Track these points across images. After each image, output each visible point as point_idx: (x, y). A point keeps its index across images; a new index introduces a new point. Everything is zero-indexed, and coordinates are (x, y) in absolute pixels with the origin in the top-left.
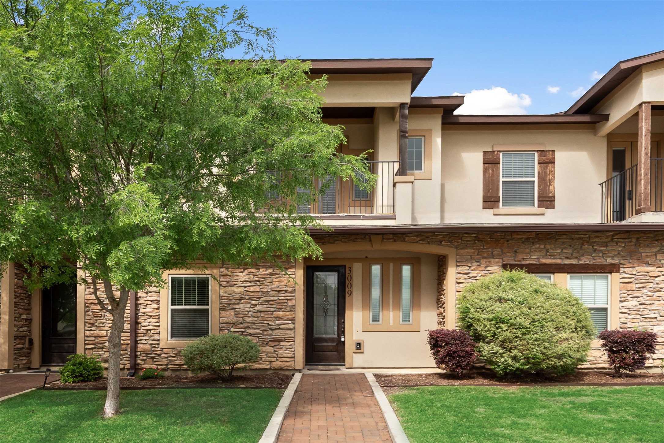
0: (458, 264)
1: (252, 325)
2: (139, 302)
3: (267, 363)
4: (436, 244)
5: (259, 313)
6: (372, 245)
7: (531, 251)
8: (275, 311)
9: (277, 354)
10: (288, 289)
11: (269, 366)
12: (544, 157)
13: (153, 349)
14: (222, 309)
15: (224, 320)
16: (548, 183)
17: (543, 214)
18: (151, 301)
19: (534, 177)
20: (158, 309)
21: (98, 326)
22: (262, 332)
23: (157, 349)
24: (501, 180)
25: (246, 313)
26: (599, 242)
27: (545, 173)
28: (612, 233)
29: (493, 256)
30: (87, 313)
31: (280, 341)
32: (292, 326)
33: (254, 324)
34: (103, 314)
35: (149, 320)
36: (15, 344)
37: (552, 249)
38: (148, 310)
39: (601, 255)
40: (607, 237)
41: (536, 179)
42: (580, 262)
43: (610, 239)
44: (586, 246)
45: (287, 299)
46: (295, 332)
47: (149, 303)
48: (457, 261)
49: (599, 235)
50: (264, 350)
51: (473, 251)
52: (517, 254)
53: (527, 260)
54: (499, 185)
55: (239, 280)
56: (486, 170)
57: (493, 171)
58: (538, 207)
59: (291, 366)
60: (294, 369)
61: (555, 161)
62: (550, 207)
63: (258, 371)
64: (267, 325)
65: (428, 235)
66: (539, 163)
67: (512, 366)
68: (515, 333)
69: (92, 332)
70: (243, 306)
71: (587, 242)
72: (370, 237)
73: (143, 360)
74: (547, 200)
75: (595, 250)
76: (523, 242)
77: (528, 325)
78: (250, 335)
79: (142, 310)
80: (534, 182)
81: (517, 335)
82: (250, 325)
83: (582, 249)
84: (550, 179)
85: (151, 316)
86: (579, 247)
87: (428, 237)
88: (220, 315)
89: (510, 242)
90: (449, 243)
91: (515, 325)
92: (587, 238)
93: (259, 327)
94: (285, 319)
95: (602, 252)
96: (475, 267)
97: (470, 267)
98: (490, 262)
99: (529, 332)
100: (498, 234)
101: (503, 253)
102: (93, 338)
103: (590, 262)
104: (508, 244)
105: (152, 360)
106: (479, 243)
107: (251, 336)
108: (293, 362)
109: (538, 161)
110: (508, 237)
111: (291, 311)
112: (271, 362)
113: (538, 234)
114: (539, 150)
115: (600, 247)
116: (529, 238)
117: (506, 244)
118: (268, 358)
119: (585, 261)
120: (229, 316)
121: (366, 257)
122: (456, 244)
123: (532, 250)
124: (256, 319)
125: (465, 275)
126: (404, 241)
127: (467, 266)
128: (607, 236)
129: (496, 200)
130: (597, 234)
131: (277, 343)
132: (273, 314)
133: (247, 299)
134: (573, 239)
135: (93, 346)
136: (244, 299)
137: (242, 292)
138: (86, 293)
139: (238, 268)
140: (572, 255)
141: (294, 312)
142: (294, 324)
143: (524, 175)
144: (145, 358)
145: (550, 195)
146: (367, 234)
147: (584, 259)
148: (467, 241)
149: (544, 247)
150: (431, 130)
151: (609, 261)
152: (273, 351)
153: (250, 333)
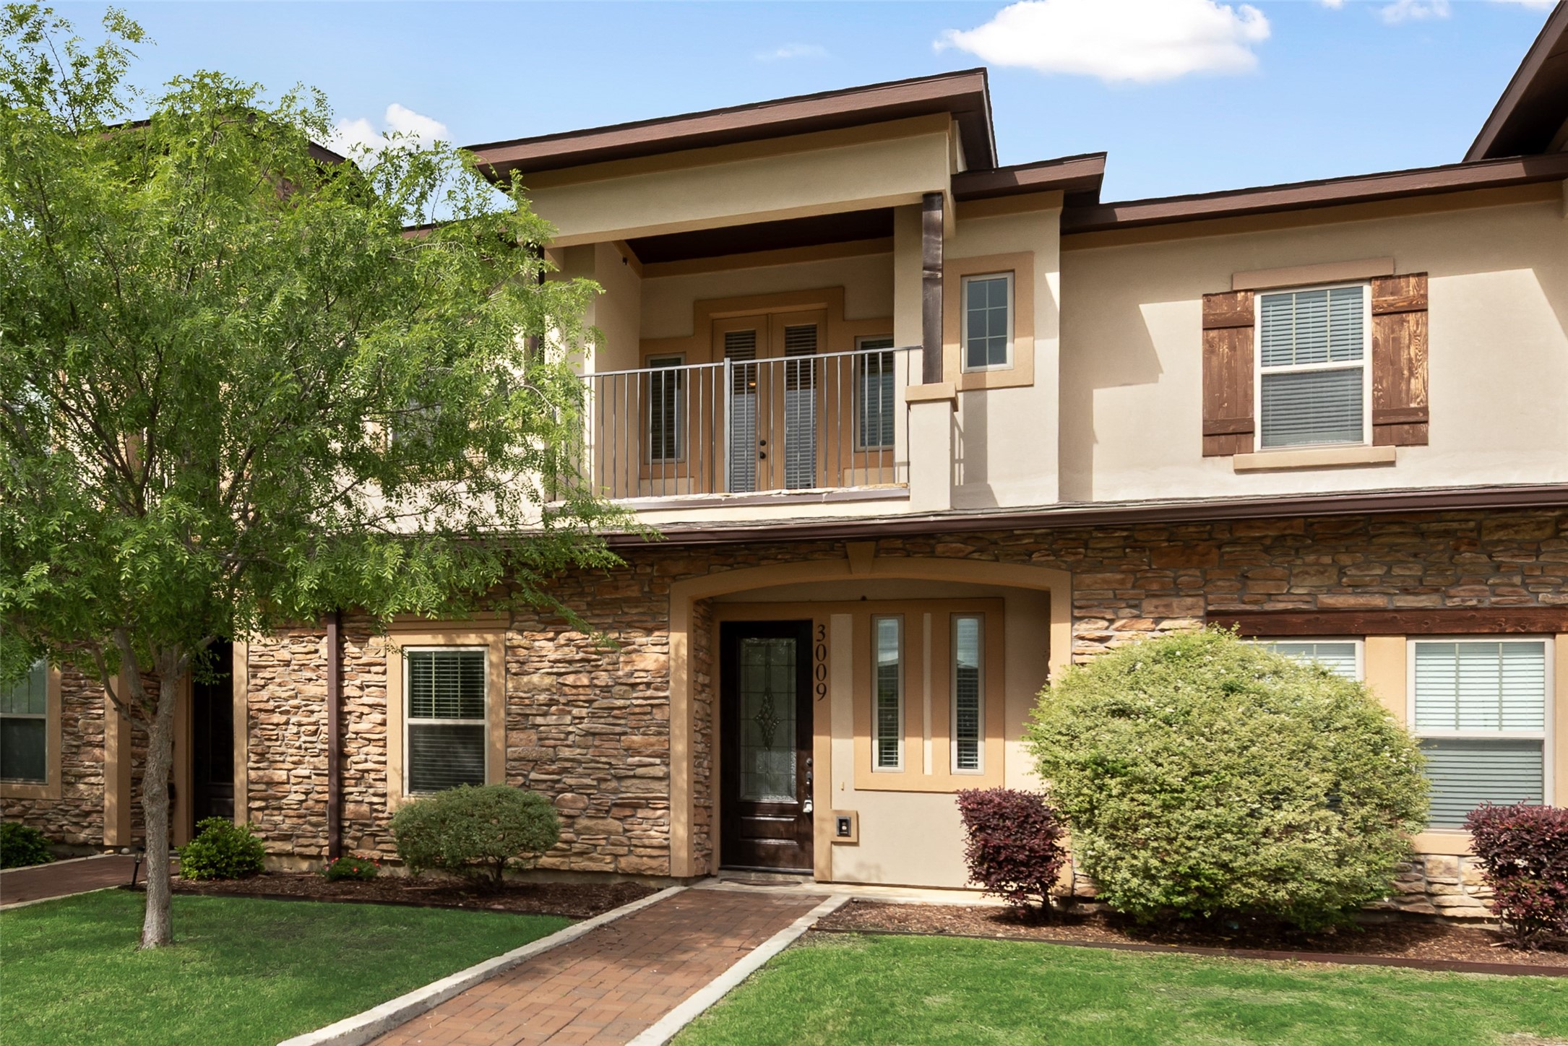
0: (1077, 613)
1: (575, 765)
2: (346, 709)
3: (608, 859)
4: (1016, 562)
5: (591, 738)
6: (850, 567)
7: (1291, 574)
8: (625, 733)
9: (630, 838)
10: (652, 680)
11: (612, 866)
12: (1392, 294)
13: (375, 815)
14: (511, 727)
15: (515, 752)
16: (1406, 372)
17: (1391, 464)
18: (370, 706)
19: (1360, 355)
20: (384, 723)
21: (271, 759)
22: (595, 783)
23: (381, 815)
24: (1259, 370)
25: (562, 736)
26: (1511, 541)
27: (1396, 340)
28: (1557, 513)
29: (1177, 590)
30: (253, 732)
31: (636, 807)
32: (659, 771)
33: (580, 762)
34: (280, 733)
35: (365, 750)
36: (133, 794)
37: (1356, 566)
38: (364, 726)
39: (1517, 580)
40: (1540, 526)
41: (1366, 362)
42: (1449, 604)
43: (1548, 531)
44: (1468, 555)
45: (652, 706)
46: (669, 785)
47: (366, 710)
48: (1073, 607)
49: (1512, 521)
50: (602, 828)
51: (1119, 576)
52: (1250, 583)
53: (1280, 598)
54: (1252, 386)
55: (547, 658)
56: (1211, 346)
57: (1233, 348)
58: (1375, 444)
59: (660, 868)
60: (669, 877)
61: (1426, 304)
62: (1411, 440)
63: (589, 877)
64: (607, 767)
65: (995, 536)
66: (1375, 315)
67: (1142, 895)
68: (1143, 804)
69: (261, 773)
70: (556, 720)
71: (1472, 544)
72: (844, 547)
73: (355, 838)
74: (1402, 419)
75: (1498, 567)
76: (1267, 550)
77: (1176, 782)
78: (571, 789)
79: (352, 727)
80: (1360, 369)
81: (1147, 809)
82: (568, 765)
83: (1456, 565)
84: (1410, 360)
85: (369, 740)
86: (1445, 558)
87: (996, 543)
88: (506, 740)
89: (1228, 549)
90: (1052, 558)
91: (1142, 781)
92: (1472, 531)
93: (590, 771)
94: (648, 752)
95: (1520, 570)
96: (1123, 622)
97: (1111, 621)
98: (1168, 606)
99: (1181, 803)
100: (1192, 529)
101: (1207, 582)
102: (263, 787)
103: (1479, 601)
104: (1222, 556)
105: (371, 839)
106: (1136, 555)
107: (572, 791)
108: (667, 859)
109: (1374, 307)
110: (1220, 536)
111: (660, 734)
112: (616, 856)
113: (1312, 524)
114: (1376, 278)
115: (1514, 556)
116: (1284, 537)
117: (1214, 554)
118: (610, 847)
119: (1463, 601)
120: (524, 743)
121: (864, 599)
122: (1070, 559)
123: (1295, 571)
124: (584, 751)
125: (1096, 644)
126: (932, 554)
127: (1103, 618)
128: (1539, 523)
129: (1242, 430)
130: (1503, 518)
131: (628, 812)
132: (619, 741)
133: (564, 704)
134: (1422, 535)
135: (263, 804)
136: (557, 703)
137: (552, 686)
138: (250, 687)
139: (543, 631)
140: (1421, 581)
141: (666, 738)
142: (668, 765)
143: (1329, 354)
144: (359, 834)
145: (1413, 405)
146: (838, 540)
147: (1462, 594)
148: (1103, 550)
149: (1333, 560)
150: (1031, 253)
151: (1546, 597)
152: (621, 830)
153: (570, 786)
